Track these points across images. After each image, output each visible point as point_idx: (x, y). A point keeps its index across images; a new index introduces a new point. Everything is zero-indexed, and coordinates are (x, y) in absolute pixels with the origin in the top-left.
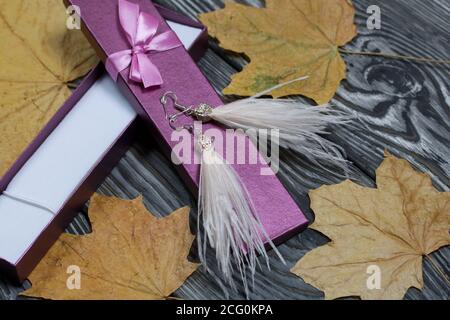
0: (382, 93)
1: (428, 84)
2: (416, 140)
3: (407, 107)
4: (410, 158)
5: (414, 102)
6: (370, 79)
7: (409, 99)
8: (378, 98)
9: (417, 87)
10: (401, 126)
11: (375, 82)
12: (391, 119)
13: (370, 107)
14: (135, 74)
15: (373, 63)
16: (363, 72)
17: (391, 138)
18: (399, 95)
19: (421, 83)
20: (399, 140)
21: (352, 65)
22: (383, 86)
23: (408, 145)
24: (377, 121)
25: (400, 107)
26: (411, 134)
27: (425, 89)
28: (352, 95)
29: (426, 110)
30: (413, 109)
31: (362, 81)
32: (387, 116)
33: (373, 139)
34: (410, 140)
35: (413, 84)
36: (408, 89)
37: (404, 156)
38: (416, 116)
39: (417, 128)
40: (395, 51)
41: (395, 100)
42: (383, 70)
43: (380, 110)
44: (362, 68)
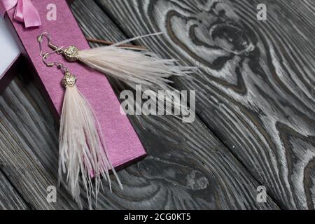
0: (221, 49)
1: (260, 45)
2: (244, 93)
3: (240, 64)
4: (237, 108)
5: (247, 60)
6: (214, 35)
7: (242, 57)
8: (218, 53)
9: (251, 47)
10: (232, 80)
11: (218, 38)
12: (226, 72)
13: (210, 60)
14: (19, 15)
15: (219, 21)
16: (209, 29)
17: (224, 89)
18: (236, 53)
19: (255, 44)
20: (230, 92)
21: (200, 22)
22: (223, 43)
23: (237, 97)
24: (215, 73)
25: (234, 63)
26: (240, 87)
27: (257, 49)
28: (198, 48)
29: (255, 68)
30: (245, 65)
31: (207, 36)
32: (223, 70)
33: (209, 88)
34: (239, 93)
35: (248, 44)
36: (243, 48)
37: (232, 105)
38: (246, 72)
39: (246, 82)
40: (237, 13)
41: (231, 56)
42: (225, 29)
43: (218, 63)
44: (209, 25)
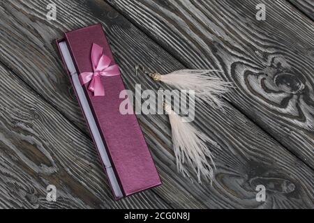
0: (284, 92)
1: (308, 83)
2: (304, 120)
3: (298, 100)
4: (302, 132)
5: (301, 96)
6: (278, 83)
7: (298, 95)
8: (282, 95)
9: (302, 86)
10: (296, 113)
11: (280, 85)
12: (290, 109)
13: (279, 102)
15: (279, 72)
16: (273, 79)
17: (291, 120)
18: (293, 93)
19: (304, 83)
20: (295, 122)
21: (267, 75)
22: (284, 87)
23: (300, 124)
24: (283, 110)
25: (294, 100)
26: (301, 117)
27: (306, 87)
28: (269, 95)
29: (308, 101)
30: (301, 100)
31: (273, 85)
32: (288, 107)
33: (282, 122)
34: (301, 121)
35: (300, 84)
36: (298, 88)
37: (299, 131)
38: (303, 105)
39: (304, 113)
40: (289, 63)
41: (291, 97)
42: (283, 77)
43: (284, 103)
44: (272, 76)
